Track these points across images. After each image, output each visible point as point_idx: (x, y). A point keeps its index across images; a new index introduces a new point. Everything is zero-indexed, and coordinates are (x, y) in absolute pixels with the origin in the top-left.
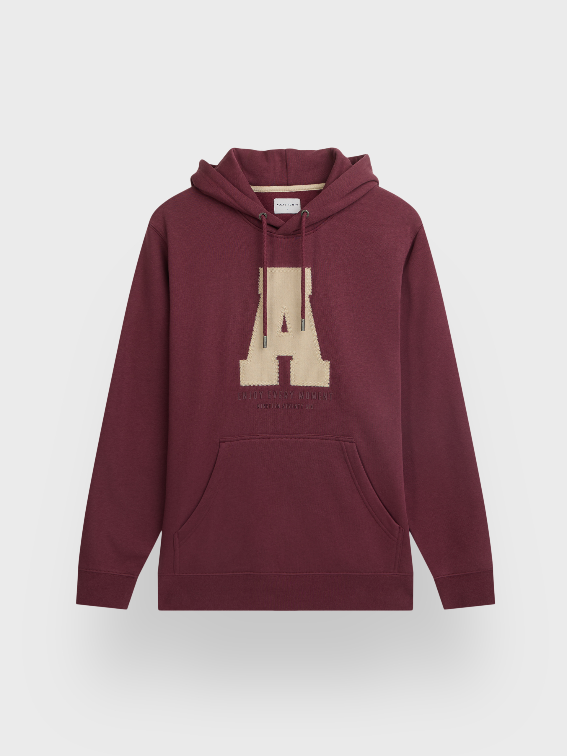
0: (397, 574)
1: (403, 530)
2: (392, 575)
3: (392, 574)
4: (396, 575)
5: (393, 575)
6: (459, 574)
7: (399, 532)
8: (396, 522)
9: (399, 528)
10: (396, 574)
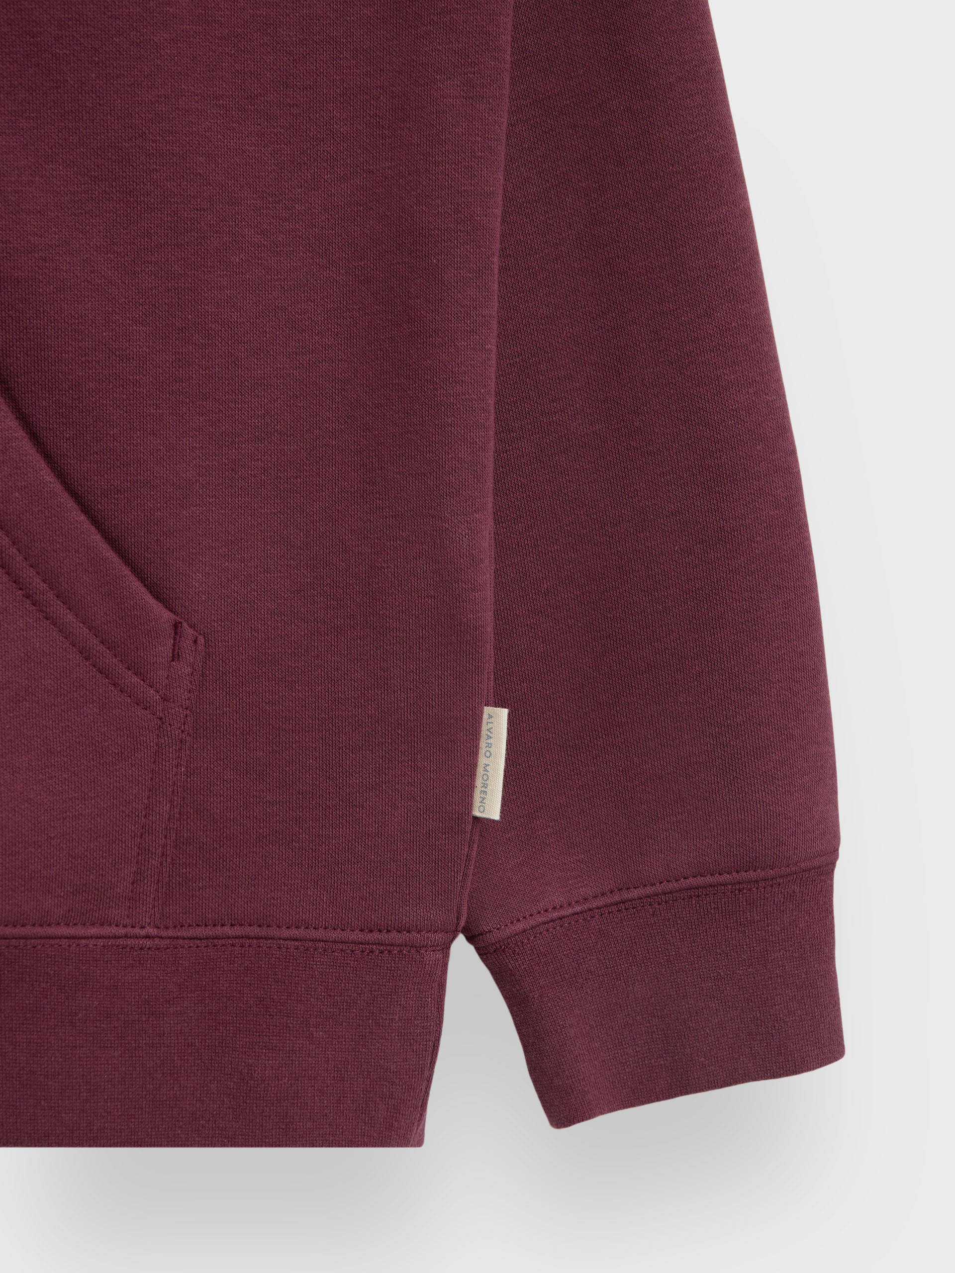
0: (152, 931)
1: (201, 640)
2: (116, 937)
3: (121, 931)
4: (148, 937)
5: (126, 936)
6: (650, 890)
7: (176, 656)
8: (157, 596)
9: (176, 626)
10: (143, 932)
